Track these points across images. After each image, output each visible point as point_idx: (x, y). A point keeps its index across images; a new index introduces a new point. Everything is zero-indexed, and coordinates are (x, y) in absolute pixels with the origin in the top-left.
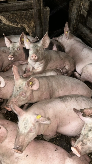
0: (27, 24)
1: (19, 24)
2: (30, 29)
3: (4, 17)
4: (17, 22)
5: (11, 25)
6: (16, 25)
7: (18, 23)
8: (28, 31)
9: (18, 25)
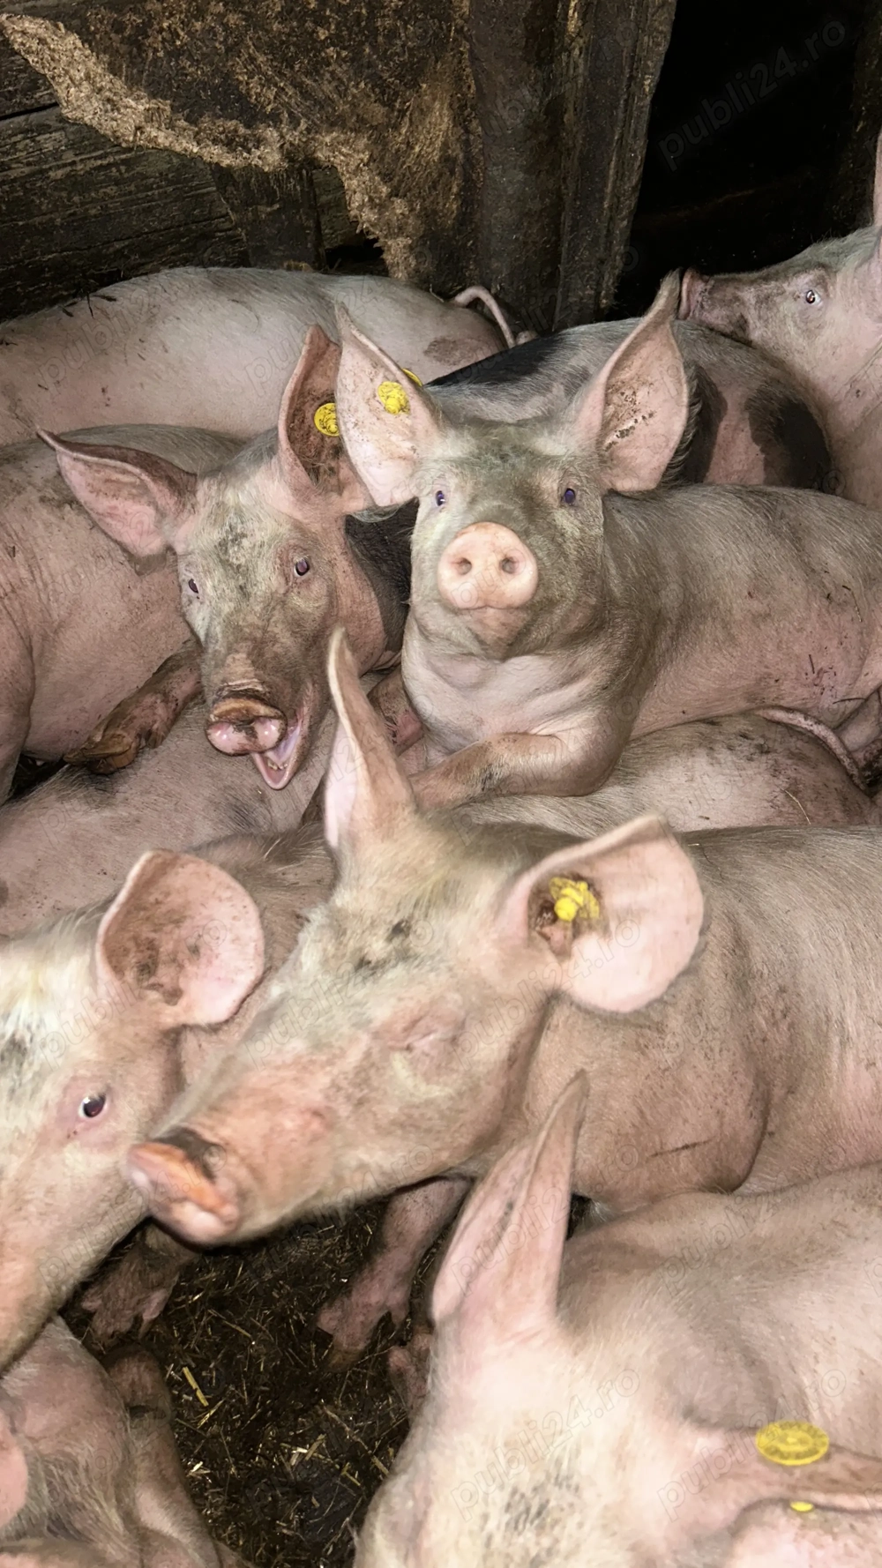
0: (361, 125)
1: (271, 134)
2: (395, 193)
3: (87, 38)
4: (243, 98)
5: (163, 138)
6: (230, 143)
7: (252, 115)
8: (368, 216)
9: (259, 142)
